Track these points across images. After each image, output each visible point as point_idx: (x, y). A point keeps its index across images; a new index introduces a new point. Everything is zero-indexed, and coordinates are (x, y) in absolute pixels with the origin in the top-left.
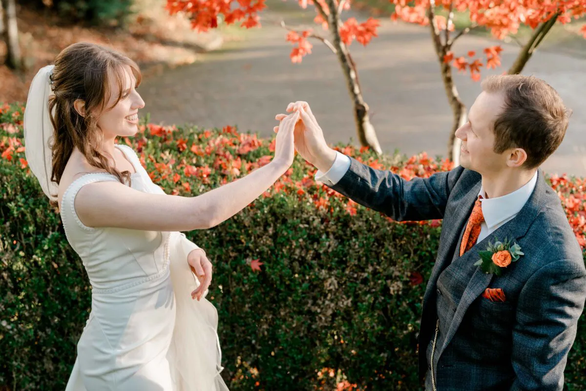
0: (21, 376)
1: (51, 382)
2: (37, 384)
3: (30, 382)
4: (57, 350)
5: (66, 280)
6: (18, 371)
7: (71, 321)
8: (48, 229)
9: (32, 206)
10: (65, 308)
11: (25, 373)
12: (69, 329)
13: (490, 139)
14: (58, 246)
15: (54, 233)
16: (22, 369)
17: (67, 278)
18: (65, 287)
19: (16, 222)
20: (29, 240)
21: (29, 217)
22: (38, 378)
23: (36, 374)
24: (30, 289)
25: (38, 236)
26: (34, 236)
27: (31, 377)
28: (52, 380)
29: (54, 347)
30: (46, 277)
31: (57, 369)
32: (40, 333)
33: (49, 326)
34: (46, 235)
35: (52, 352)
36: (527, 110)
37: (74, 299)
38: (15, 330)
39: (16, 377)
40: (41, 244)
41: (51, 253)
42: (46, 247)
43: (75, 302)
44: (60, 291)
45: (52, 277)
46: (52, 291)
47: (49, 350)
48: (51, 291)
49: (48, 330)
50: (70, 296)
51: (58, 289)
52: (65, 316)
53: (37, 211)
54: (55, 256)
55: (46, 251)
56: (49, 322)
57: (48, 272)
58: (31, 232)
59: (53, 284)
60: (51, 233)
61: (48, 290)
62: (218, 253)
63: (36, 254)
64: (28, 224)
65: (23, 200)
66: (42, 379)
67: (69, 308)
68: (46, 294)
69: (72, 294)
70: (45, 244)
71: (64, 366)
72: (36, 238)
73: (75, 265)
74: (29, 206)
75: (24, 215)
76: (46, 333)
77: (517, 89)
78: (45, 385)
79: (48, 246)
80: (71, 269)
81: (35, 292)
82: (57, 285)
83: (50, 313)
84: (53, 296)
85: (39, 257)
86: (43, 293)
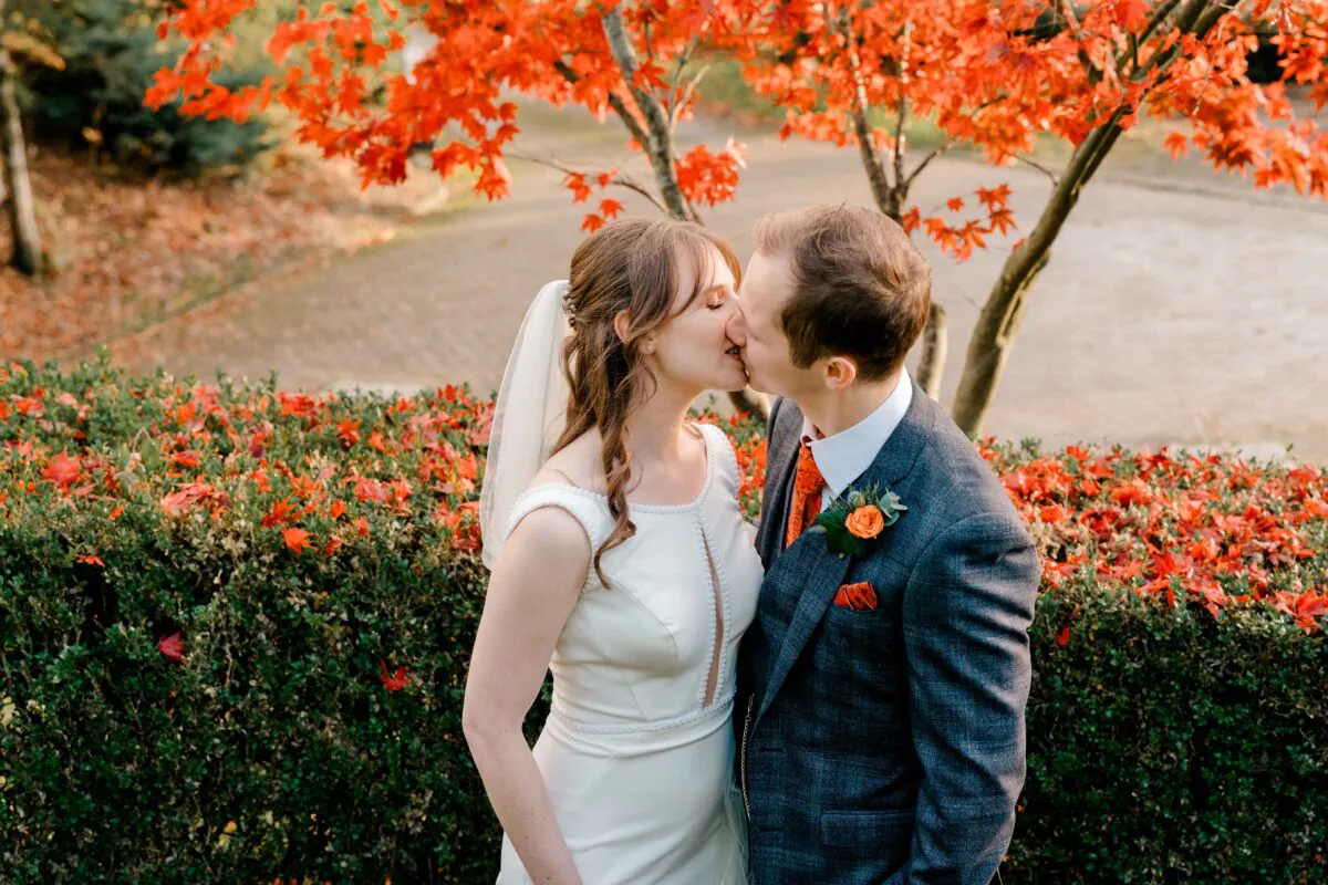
5: (104, 747)
7: (124, 836)
8: (60, 640)
9: (21, 592)
10: (107, 808)
12: (118, 852)
14: (83, 674)
15: (72, 648)
17: (108, 744)
18: (103, 762)
20: (17, 666)
21: (15, 616)
24: (24, 773)
25: (37, 656)
26: (30, 656)
30: (59, 744)
32: (56, 867)
33: (74, 850)
34: (55, 652)
37: (127, 786)
40: (45, 673)
42: (56, 680)
43: (131, 793)
44: (92, 773)
45: (74, 744)
46: (76, 772)
48: (72, 773)
49: (73, 859)
50: (115, 781)
51: (88, 768)
52: (107, 826)
53: (34, 600)
54: (79, 697)
55: (57, 689)
56: (73, 840)
57: (65, 732)
58: (23, 647)
59: (76, 758)
60: (66, 647)
61: (67, 771)
62: (436, 664)
63: (35, 697)
64: (14, 631)
67: (117, 806)
68: (62, 780)
69: (121, 777)
70: (53, 674)
72: (35, 661)
73: (125, 713)
74: (14, 593)
76: (68, 866)
79: (61, 675)
80: (114, 724)
81: (35, 778)
82: (86, 760)
83: (74, 821)
84: (76, 786)
85: (40, 703)
86: (55, 780)
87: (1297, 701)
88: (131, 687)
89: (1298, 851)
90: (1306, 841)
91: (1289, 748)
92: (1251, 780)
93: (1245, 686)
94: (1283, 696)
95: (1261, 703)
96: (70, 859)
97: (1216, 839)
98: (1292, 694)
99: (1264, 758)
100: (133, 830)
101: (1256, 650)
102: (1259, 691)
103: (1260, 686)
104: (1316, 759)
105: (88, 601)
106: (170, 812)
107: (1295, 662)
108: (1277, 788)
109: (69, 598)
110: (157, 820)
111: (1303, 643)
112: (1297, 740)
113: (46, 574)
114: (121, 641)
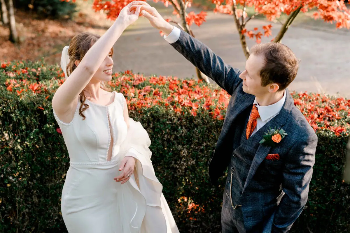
0: (21, 206)
1: (37, 208)
2: (29, 209)
3: (26, 208)
4: (40, 191)
5: (43, 154)
6: (19, 203)
7: (47, 176)
8: (33, 128)
9: (24, 116)
10: (43, 169)
11: (23, 204)
12: (46, 180)
13: (259, 80)
14: (38, 136)
15: (36, 130)
16: (21, 202)
18: (43, 158)
19: (15, 124)
20: (23, 133)
21: (22, 121)
22: (30, 206)
23: (29, 204)
24: (24, 159)
25: (27, 131)
26: (26, 131)
27: (26, 206)
28: (38, 207)
29: (38, 190)
30: (32, 153)
31: (40, 201)
32: (30, 182)
33: (35, 179)
34: (32, 131)
35: (37, 192)
36: (277, 64)
37: (48, 164)
38: (17, 181)
39: (18, 206)
40: (29, 136)
41: (35, 140)
42: (32, 137)
43: (49, 166)
44: (40, 160)
45: (36, 153)
47: (35, 191)
48: (35, 160)
49: (35, 181)
50: (45, 163)
51: (39, 159)
52: (43, 173)
53: (27, 118)
54: (37, 142)
55: (32, 139)
56: (35, 176)
57: (34, 150)
58: (24, 129)
59: (36, 156)
60: (34, 129)
61: (34, 159)
63: (27, 141)
64: (22, 125)
65: (19, 112)
66: (32, 207)
68: (33, 161)
69: (47, 162)
70: (31, 136)
71: (43, 199)
72: (27, 132)
73: (48, 146)
74: (22, 116)
75: (19, 120)
76: (33, 182)
77: (270, 52)
78: (34, 209)
79: (33, 136)
80: (45, 149)
81: (26, 161)
82: (39, 157)
83: (35, 172)
84: (36, 163)
85: (28, 143)
86: (31, 162)
87: (334, 153)
88: (50, 140)
89: (333, 190)
90: (335, 187)
91: (332, 165)
92: (322, 172)
93: (322, 149)
94: (331, 152)
95: (326, 153)
96: (34, 181)
97: (313, 186)
98: (333, 151)
99: (326, 167)
100: (49, 175)
101: (325, 140)
102: (325, 151)
103: (325, 149)
104: (338, 167)
105: (40, 119)
106: (58, 171)
107: (335, 144)
108: (328, 174)
109: (35, 118)
110: (55, 172)
111: (336, 139)
112: (334, 163)
113: (30, 111)
114: (48, 129)
